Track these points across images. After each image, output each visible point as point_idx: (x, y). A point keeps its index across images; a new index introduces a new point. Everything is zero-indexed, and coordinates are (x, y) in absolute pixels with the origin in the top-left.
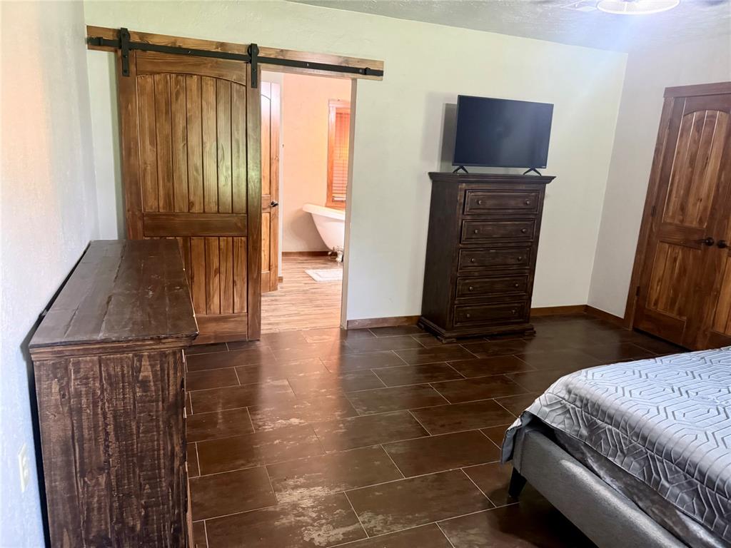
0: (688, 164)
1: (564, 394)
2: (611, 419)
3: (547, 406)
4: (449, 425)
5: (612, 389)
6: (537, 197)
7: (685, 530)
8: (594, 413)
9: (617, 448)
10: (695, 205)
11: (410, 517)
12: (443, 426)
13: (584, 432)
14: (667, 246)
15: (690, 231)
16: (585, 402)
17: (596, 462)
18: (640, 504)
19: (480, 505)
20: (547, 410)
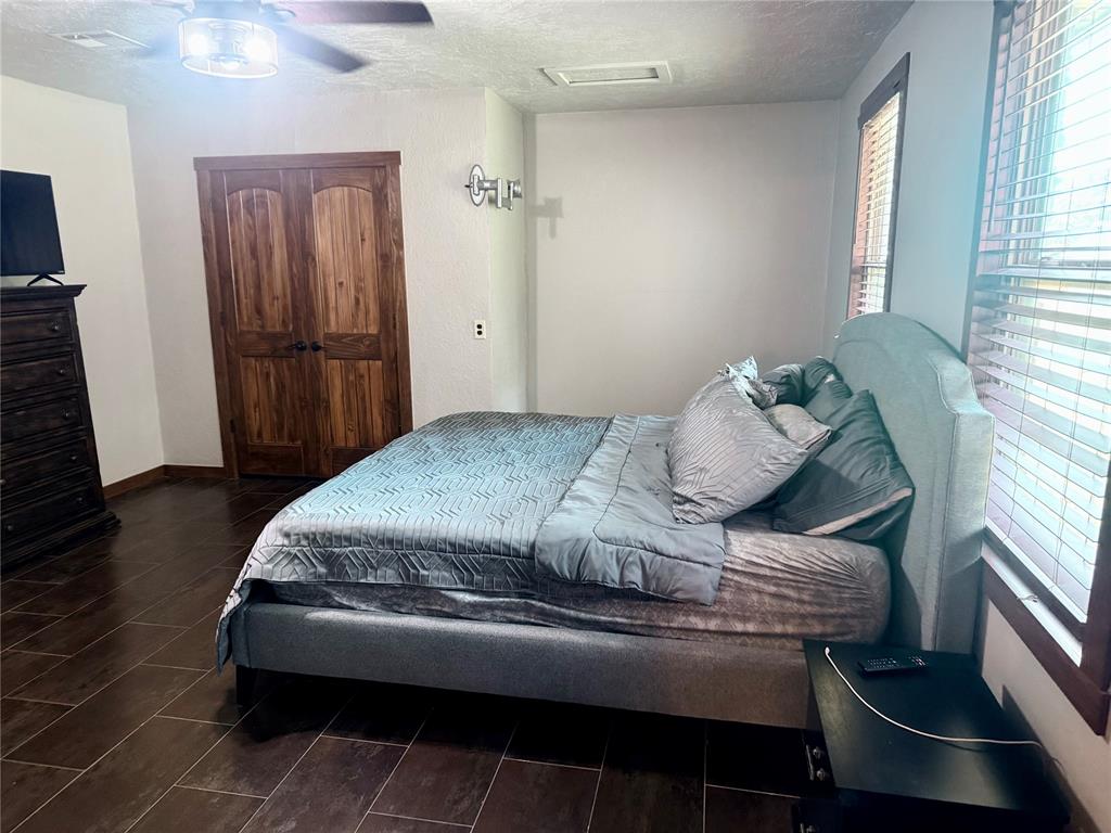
0: (249, 256)
1: (281, 540)
2: (347, 539)
3: (269, 562)
4: (92, 681)
5: (332, 512)
6: (66, 318)
7: (453, 604)
8: (328, 544)
9: (368, 566)
10: (272, 305)
11: (133, 803)
12: (84, 686)
13: (322, 570)
14: (253, 360)
15: (274, 337)
16: (311, 537)
17: (344, 596)
18: (403, 610)
19: (211, 737)
20: (270, 566)
